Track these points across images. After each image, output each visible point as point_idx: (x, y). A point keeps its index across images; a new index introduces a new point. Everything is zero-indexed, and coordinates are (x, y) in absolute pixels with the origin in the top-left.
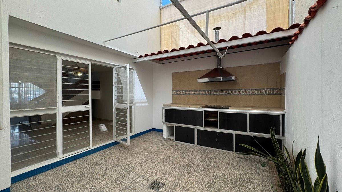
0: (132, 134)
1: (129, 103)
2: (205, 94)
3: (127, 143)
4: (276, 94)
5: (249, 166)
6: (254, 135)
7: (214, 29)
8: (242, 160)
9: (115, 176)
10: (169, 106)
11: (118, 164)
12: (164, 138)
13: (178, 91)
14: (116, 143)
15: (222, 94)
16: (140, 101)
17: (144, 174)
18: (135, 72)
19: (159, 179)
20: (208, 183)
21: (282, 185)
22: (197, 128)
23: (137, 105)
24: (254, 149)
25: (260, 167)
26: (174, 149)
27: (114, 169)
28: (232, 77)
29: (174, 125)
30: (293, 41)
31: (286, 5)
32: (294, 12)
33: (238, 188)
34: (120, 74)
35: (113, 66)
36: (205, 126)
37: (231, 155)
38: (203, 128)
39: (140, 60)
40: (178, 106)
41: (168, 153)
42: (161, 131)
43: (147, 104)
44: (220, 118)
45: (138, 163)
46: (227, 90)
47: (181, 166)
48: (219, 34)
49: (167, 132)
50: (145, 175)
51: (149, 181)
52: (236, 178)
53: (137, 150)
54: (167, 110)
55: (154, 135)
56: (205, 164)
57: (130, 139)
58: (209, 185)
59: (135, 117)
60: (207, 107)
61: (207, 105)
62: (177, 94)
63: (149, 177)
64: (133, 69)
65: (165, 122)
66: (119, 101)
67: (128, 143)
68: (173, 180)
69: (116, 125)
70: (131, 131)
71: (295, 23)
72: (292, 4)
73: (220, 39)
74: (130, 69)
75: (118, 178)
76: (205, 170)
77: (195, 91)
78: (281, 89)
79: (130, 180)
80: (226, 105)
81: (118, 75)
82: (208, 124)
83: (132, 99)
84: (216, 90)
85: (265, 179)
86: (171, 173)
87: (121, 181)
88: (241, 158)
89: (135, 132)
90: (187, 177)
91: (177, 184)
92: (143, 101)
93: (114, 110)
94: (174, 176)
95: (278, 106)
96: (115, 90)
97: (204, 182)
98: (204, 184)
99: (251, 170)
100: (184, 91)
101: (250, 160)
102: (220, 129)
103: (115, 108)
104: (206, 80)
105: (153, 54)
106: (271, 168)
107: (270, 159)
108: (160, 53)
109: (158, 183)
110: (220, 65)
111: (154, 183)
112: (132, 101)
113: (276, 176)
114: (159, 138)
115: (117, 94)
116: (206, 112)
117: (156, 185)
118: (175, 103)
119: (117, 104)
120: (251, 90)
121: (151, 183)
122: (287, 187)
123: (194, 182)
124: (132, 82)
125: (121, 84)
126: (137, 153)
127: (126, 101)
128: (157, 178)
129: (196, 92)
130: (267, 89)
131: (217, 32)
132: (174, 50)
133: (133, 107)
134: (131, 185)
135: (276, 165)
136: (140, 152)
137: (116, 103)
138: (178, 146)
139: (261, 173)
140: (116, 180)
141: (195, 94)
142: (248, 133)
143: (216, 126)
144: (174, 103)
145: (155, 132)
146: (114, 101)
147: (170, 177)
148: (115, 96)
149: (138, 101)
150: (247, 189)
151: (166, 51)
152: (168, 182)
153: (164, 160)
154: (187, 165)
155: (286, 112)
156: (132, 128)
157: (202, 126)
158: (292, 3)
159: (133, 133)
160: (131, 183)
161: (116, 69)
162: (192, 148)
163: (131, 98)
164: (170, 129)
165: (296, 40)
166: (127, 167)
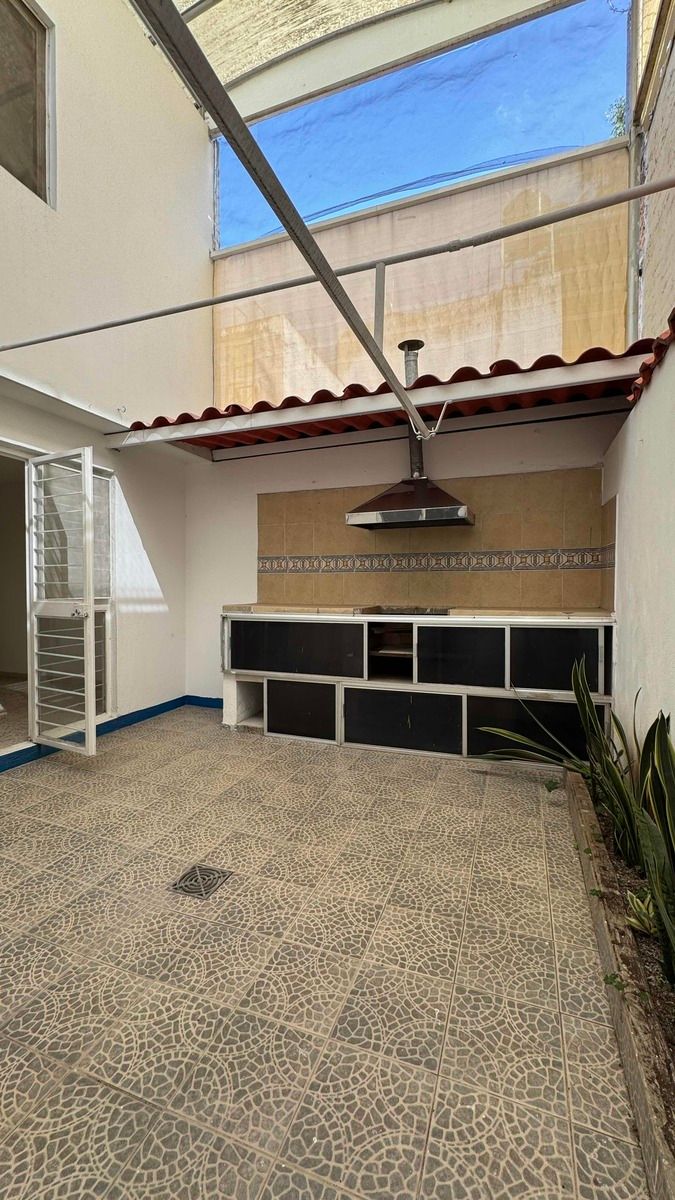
0: (104, 718)
1: (92, 602)
2: (372, 569)
3: (84, 745)
4: (589, 566)
5: (509, 794)
6: (524, 697)
7: (401, 346)
8: (488, 777)
9: (37, 865)
10: (244, 612)
11: (48, 822)
12: (229, 727)
13: (278, 558)
14: (41, 752)
15: (424, 570)
16: (134, 595)
17: (150, 848)
18: (115, 485)
19: (210, 859)
20: (380, 856)
21: (604, 837)
22: (342, 684)
23: (123, 608)
24: (525, 739)
25: (543, 792)
26: (264, 759)
27: (34, 840)
28: (458, 509)
29: (263, 677)
30: (639, 392)
31: (619, 287)
32: (641, 311)
33: (476, 860)
34: (55, 487)
35: (22, 455)
36: (372, 676)
37: (456, 765)
38: (363, 683)
39: (135, 439)
40: (277, 611)
41: (242, 775)
42: (217, 704)
43: (163, 608)
44: (418, 645)
45: (130, 815)
46: (444, 554)
47: (290, 814)
48: (416, 365)
49: (239, 703)
50: (159, 852)
51: (173, 868)
52: (469, 833)
53: (128, 769)
54: (237, 626)
55: (192, 719)
56: (370, 799)
57: (97, 736)
58: (386, 860)
59: (115, 653)
60: (378, 611)
61: (379, 607)
62: (276, 571)
63: (171, 855)
64: (110, 475)
65: (232, 667)
66: (50, 592)
67: (91, 746)
68: (259, 857)
69: (40, 684)
70: (101, 708)
71: (645, 338)
72: (637, 286)
73: (420, 376)
74: (96, 471)
75: (49, 871)
76: (370, 816)
77: (336, 558)
78: (603, 549)
79: (97, 872)
80: (439, 606)
81: (47, 492)
82: (381, 668)
83: (104, 584)
84: (408, 556)
85: (556, 825)
86: (254, 837)
87: (62, 878)
88: (486, 773)
89: (115, 708)
90: (310, 844)
91: (277, 868)
92: (147, 595)
93: (32, 626)
94: (265, 846)
95: (594, 605)
96: (34, 547)
97: (368, 854)
98: (366, 859)
99: (514, 804)
100: (299, 558)
101: (513, 777)
102: (419, 681)
103: (35, 620)
104: (373, 517)
105: (185, 419)
106: (572, 792)
107: (573, 767)
108: (211, 414)
109: (207, 872)
110: (421, 470)
111: (190, 875)
112: (103, 594)
113: (588, 813)
114: (210, 727)
115: (43, 565)
116: (373, 629)
117: (200, 879)
118: (265, 598)
119: (46, 601)
120: (517, 552)
121: (181, 874)
122: (618, 836)
123: (332, 857)
124: (102, 524)
125: (59, 525)
126: (125, 782)
127: (82, 591)
128: (202, 857)
129: (340, 563)
130: (564, 551)
131: (412, 358)
132: (262, 407)
133: (108, 617)
134: (101, 888)
135: (586, 782)
136: (138, 775)
137: (39, 597)
138: (277, 748)
139: (544, 810)
140: (41, 878)
141: (337, 569)
142: (506, 692)
143: (406, 676)
144: (264, 600)
145: (194, 708)
146: (32, 592)
147: (250, 848)
148: (35, 571)
149: (128, 594)
150: (502, 859)
151: (235, 411)
152: (243, 866)
153: (229, 795)
154: (311, 806)
155: (615, 619)
156: (105, 693)
157: (362, 677)
158: (635, 283)
159: (109, 713)
160: (100, 884)
161: (36, 466)
162: (326, 752)
163: (101, 581)
164: (250, 691)
165: (647, 389)
166: (85, 830)
